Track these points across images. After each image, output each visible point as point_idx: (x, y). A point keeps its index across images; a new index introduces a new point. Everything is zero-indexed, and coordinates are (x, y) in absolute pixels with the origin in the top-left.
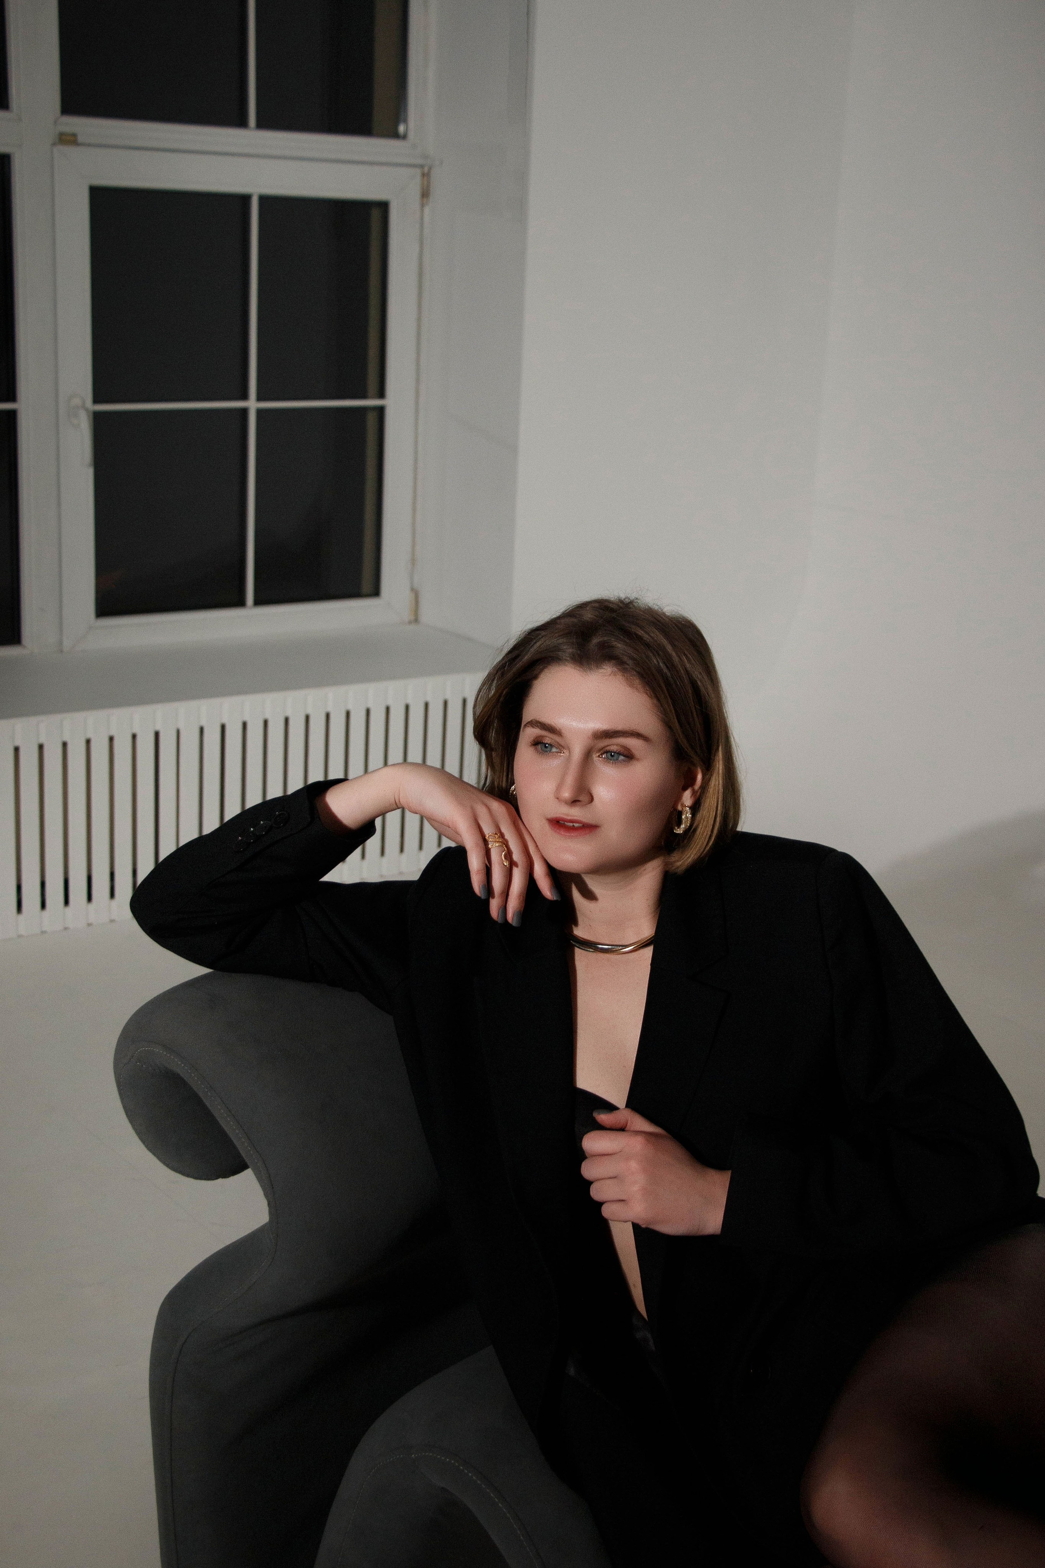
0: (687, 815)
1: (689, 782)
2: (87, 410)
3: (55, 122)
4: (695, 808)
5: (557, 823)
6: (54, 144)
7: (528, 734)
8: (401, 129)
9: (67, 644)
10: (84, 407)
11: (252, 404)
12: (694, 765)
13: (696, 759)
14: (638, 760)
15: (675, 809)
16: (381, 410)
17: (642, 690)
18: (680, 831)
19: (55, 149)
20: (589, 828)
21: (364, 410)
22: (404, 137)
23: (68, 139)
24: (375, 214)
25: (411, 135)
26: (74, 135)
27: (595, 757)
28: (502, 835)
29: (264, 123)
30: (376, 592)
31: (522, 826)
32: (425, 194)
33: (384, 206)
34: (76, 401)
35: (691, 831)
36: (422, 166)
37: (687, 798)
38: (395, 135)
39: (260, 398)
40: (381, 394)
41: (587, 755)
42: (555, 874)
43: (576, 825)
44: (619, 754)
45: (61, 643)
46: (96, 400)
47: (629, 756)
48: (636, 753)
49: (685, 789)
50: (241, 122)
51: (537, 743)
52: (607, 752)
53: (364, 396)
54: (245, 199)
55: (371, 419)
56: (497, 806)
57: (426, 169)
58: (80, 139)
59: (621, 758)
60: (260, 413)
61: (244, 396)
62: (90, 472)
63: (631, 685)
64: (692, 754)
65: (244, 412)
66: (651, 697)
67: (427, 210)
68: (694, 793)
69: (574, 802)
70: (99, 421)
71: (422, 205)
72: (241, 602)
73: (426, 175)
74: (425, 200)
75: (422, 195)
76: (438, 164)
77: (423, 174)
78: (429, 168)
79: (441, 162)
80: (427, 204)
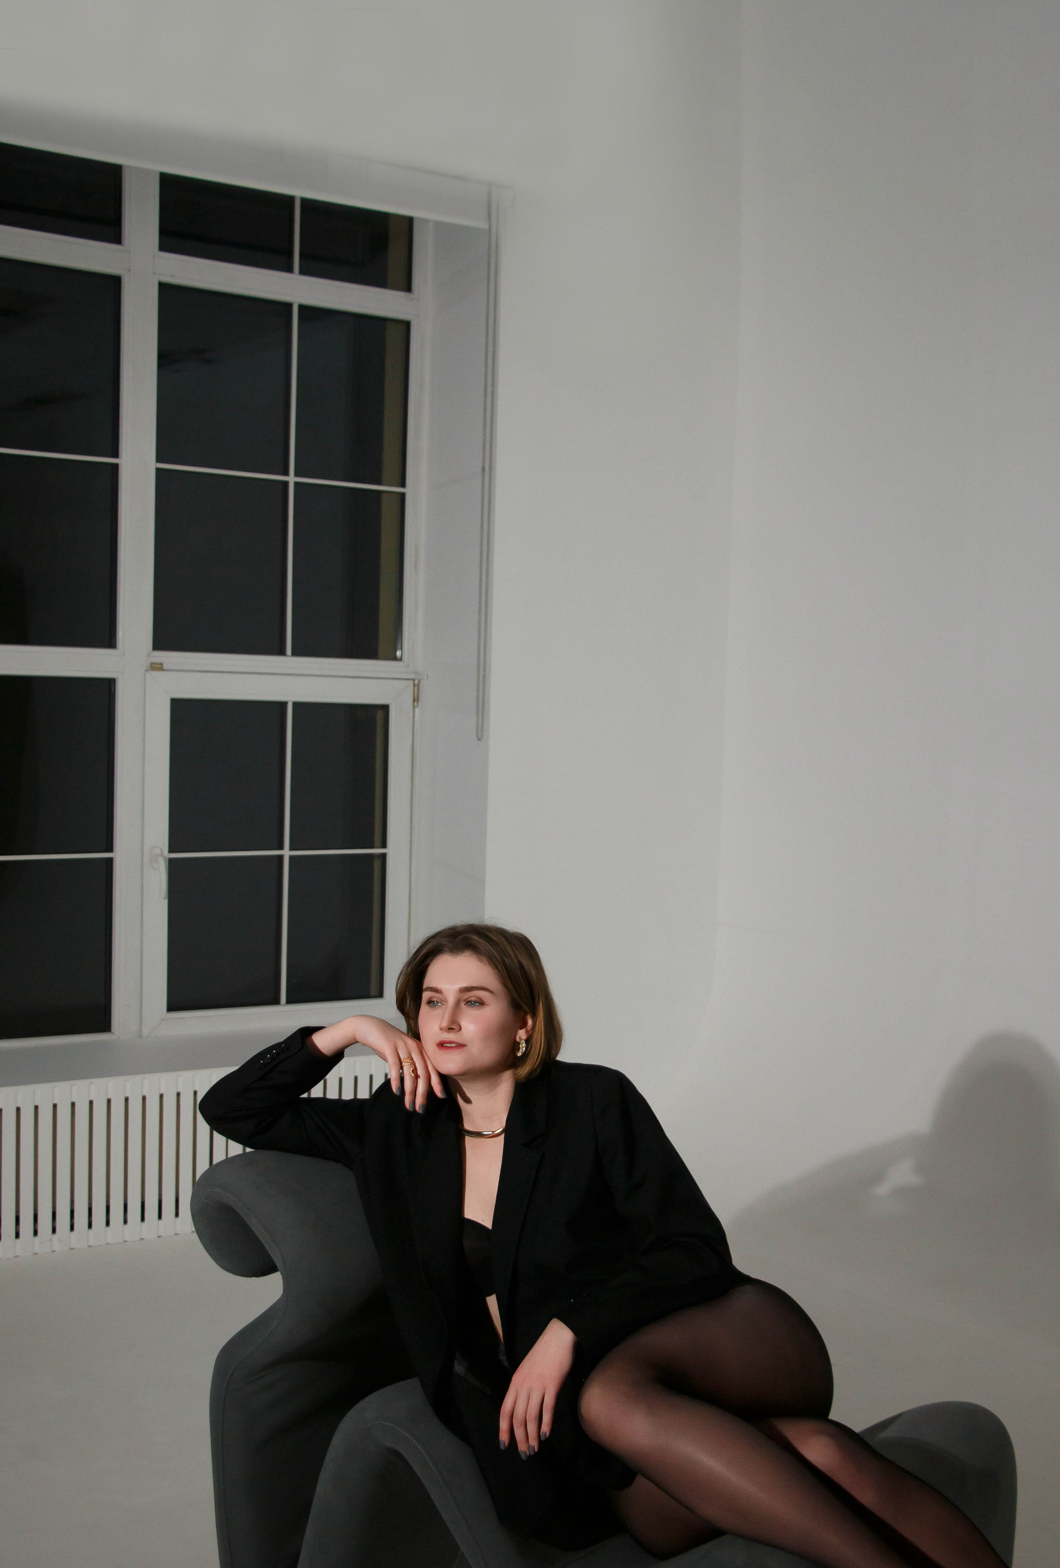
0: (523, 1047)
1: (524, 1025)
2: (164, 857)
3: (148, 656)
4: (528, 1041)
5: (441, 1045)
6: (147, 671)
7: (426, 995)
8: (398, 653)
9: (145, 1031)
10: (162, 855)
11: (287, 853)
12: (526, 1014)
13: (526, 1008)
14: (488, 1005)
15: (515, 1040)
16: (383, 857)
17: (488, 964)
18: (519, 1054)
19: (147, 674)
20: (461, 1046)
21: (371, 856)
22: (401, 659)
23: (157, 667)
24: (380, 714)
25: (405, 658)
26: (161, 664)
27: (462, 1004)
28: (412, 1059)
29: (296, 653)
30: (380, 995)
31: (423, 1050)
32: (416, 700)
33: (385, 708)
34: (158, 851)
35: (526, 1055)
36: (414, 680)
37: (522, 1034)
38: (395, 658)
39: (291, 849)
40: (384, 846)
41: (457, 1004)
42: (444, 1079)
43: (453, 1045)
44: (475, 1002)
45: (141, 1030)
46: (171, 851)
47: (481, 1003)
48: (485, 1000)
49: (521, 1029)
50: (282, 652)
51: (430, 1002)
52: (469, 1002)
53: (372, 847)
54: (283, 705)
55: (377, 864)
56: (411, 1043)
57: (416, 682)
58: (165, 667)
59: (477, 1004)
60: (292, 858)
61: (281, 847)
62: (166, 901)
63: (481, 961)
64: (523, 1004)
66: (494, 969)
67: (417, 710)
68: (527, 1032)
69: (450, 1029)
70: (173, 865)
71: (414, 707)
72: (276, 1001)
73: (417, 686)
74: (416, 704)
75: (414, 700)
76: (426, 677)
77: (414, 685)
78: (419, 681)
79: (427, 678)
80: (418, 706)
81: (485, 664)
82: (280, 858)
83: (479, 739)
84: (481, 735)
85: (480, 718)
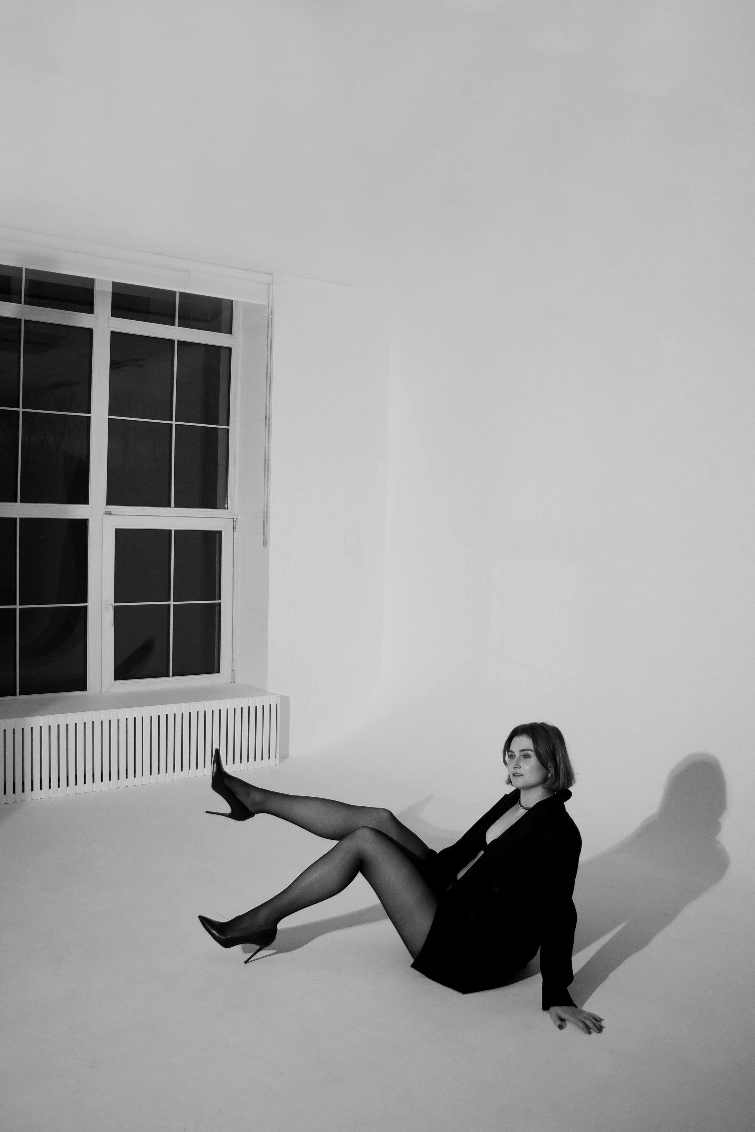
2: (112, 605)
3: (104, 508)
6: (104, 515)
8: (226, 506)
9: (103, 690)
11: (172, 603)
16: (220, 604)
19: (104, 517)
21: (215, 603)
22: (227, 509)
23: (109, 513)
24: (217, 535)
25: (229, 508)
29: (176, 506)
30: (219, 672)
32: (235, 528)
33: (220, 532)
34: (108, 603)
36: (233, 518)
38: (225, 508)
39: (174, 601)
40: (220, 599)
45: (101, 690)
46: (115, 602)
48: (531, 756)
50: (169, 506)
53: (215, 600)
54: (170, 531)
55: (217, 608)
57: (235, 519)
58: (112, 513)
60: (174, 605)
61: (169, 600)
62: (113, 627)
65: (169, 605)
67: (235, 533)
70: (116, 609)
71: (234, 532)
72: (167, 675)
73: (235, 521)
74: (234, 530)
75: (233, 528)
76: (239, 517)
83: (264, 547)
84: (265, 545)
85: (265, 537)
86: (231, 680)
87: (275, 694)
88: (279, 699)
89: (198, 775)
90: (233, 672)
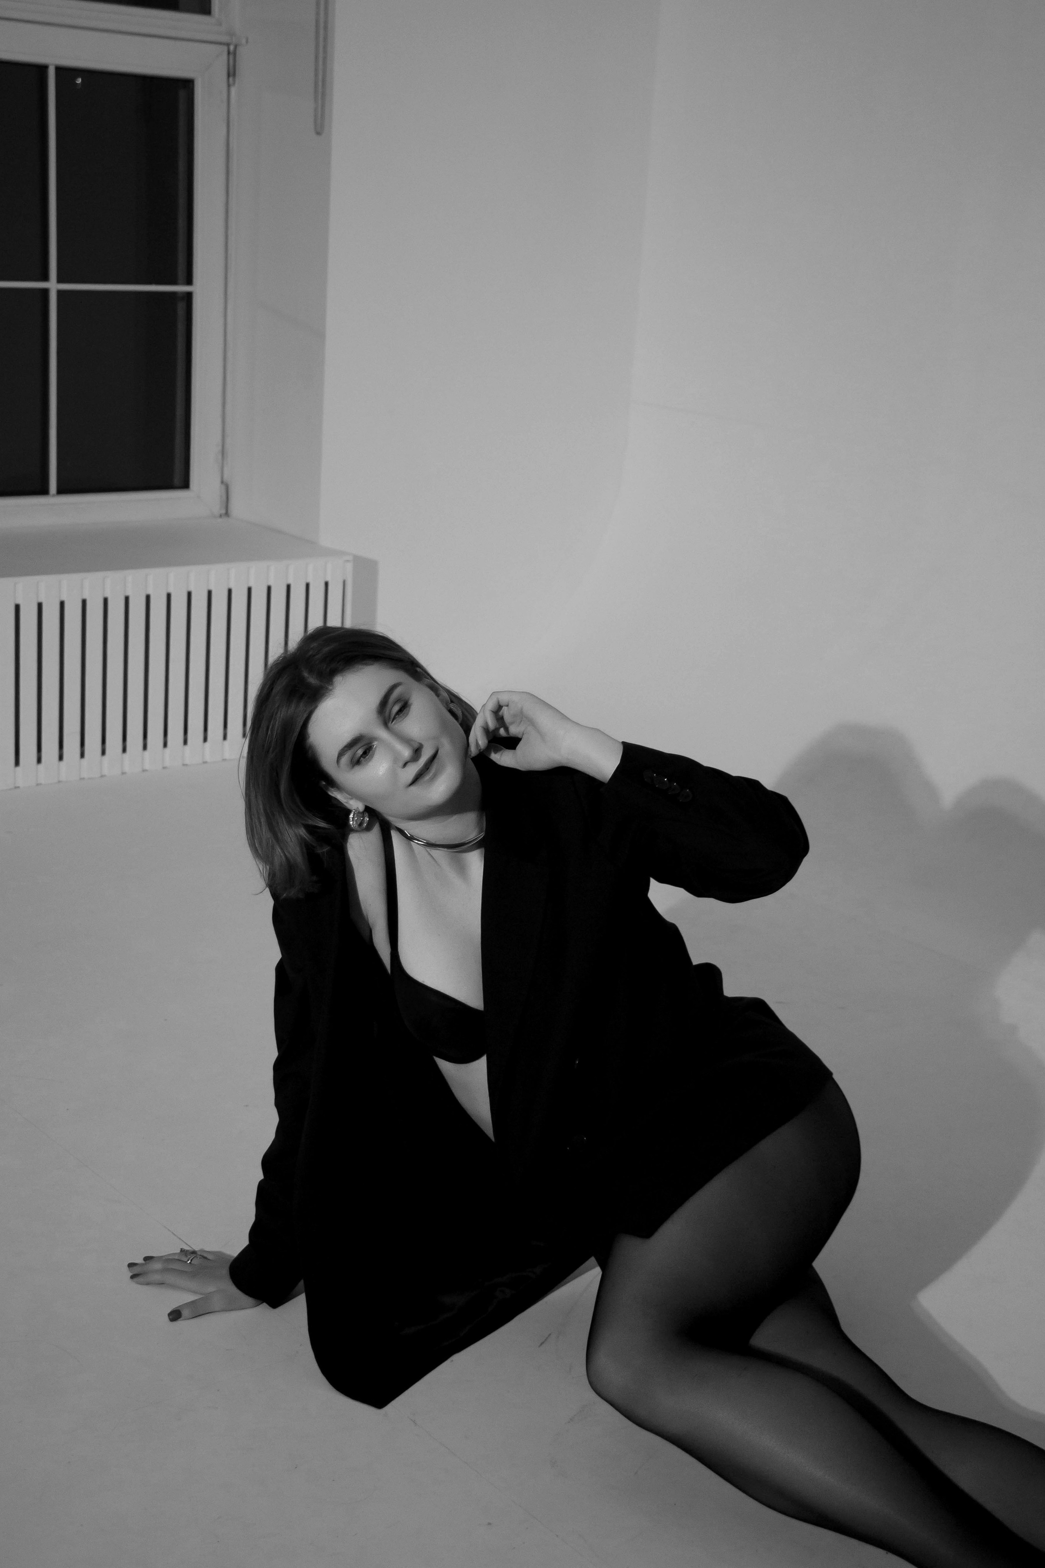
11: (53, 286)
16: (189, 296)
21: (173, 294)
22: (209, 13)
24: (181, 93)
25: (216, 10)
30: (186, 486)
32: (232, 73)
33: (187, 85)
36: (228, 45)
38: (201, 12)
39: (60, 280)
40: (189, 281)
53: (173, 283)
54: (41, 70)
55: (181, 307)
57: (232, 48)
60: (61, 294)
61: (45, 277)
67: (233, 90)
71: (229, 86)
72: (43, 491)
73: (232, 55)
74: (231, 79)
75: (229, 76)
76: (244, 41)
77: (229, 53)
78: (236, 47)
79: (247, 42)
80: (234, 83)
81: (326, 22)
82: (45, 292)
83: (318, 133)
84: (320, 127)
85: (320, 102)
86: (217, 509)
87: (342, 553)
88: (349, 567)
89: (127, 769)
90: (223, 487)
